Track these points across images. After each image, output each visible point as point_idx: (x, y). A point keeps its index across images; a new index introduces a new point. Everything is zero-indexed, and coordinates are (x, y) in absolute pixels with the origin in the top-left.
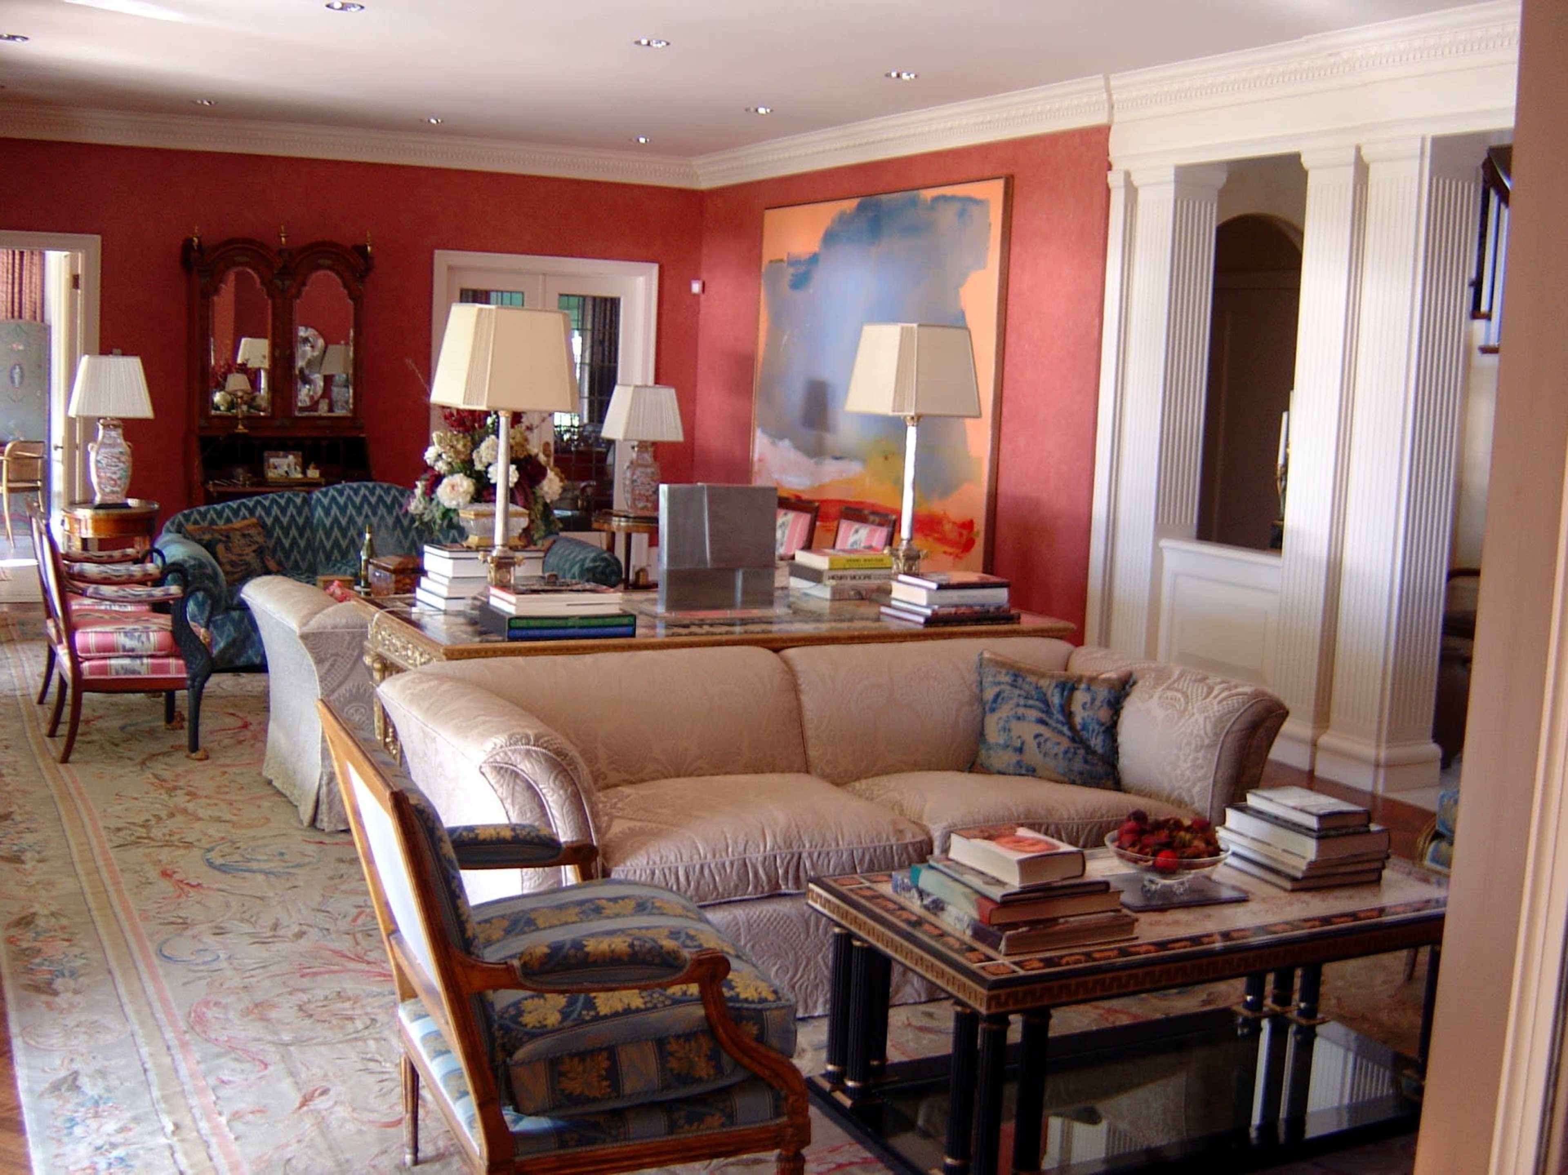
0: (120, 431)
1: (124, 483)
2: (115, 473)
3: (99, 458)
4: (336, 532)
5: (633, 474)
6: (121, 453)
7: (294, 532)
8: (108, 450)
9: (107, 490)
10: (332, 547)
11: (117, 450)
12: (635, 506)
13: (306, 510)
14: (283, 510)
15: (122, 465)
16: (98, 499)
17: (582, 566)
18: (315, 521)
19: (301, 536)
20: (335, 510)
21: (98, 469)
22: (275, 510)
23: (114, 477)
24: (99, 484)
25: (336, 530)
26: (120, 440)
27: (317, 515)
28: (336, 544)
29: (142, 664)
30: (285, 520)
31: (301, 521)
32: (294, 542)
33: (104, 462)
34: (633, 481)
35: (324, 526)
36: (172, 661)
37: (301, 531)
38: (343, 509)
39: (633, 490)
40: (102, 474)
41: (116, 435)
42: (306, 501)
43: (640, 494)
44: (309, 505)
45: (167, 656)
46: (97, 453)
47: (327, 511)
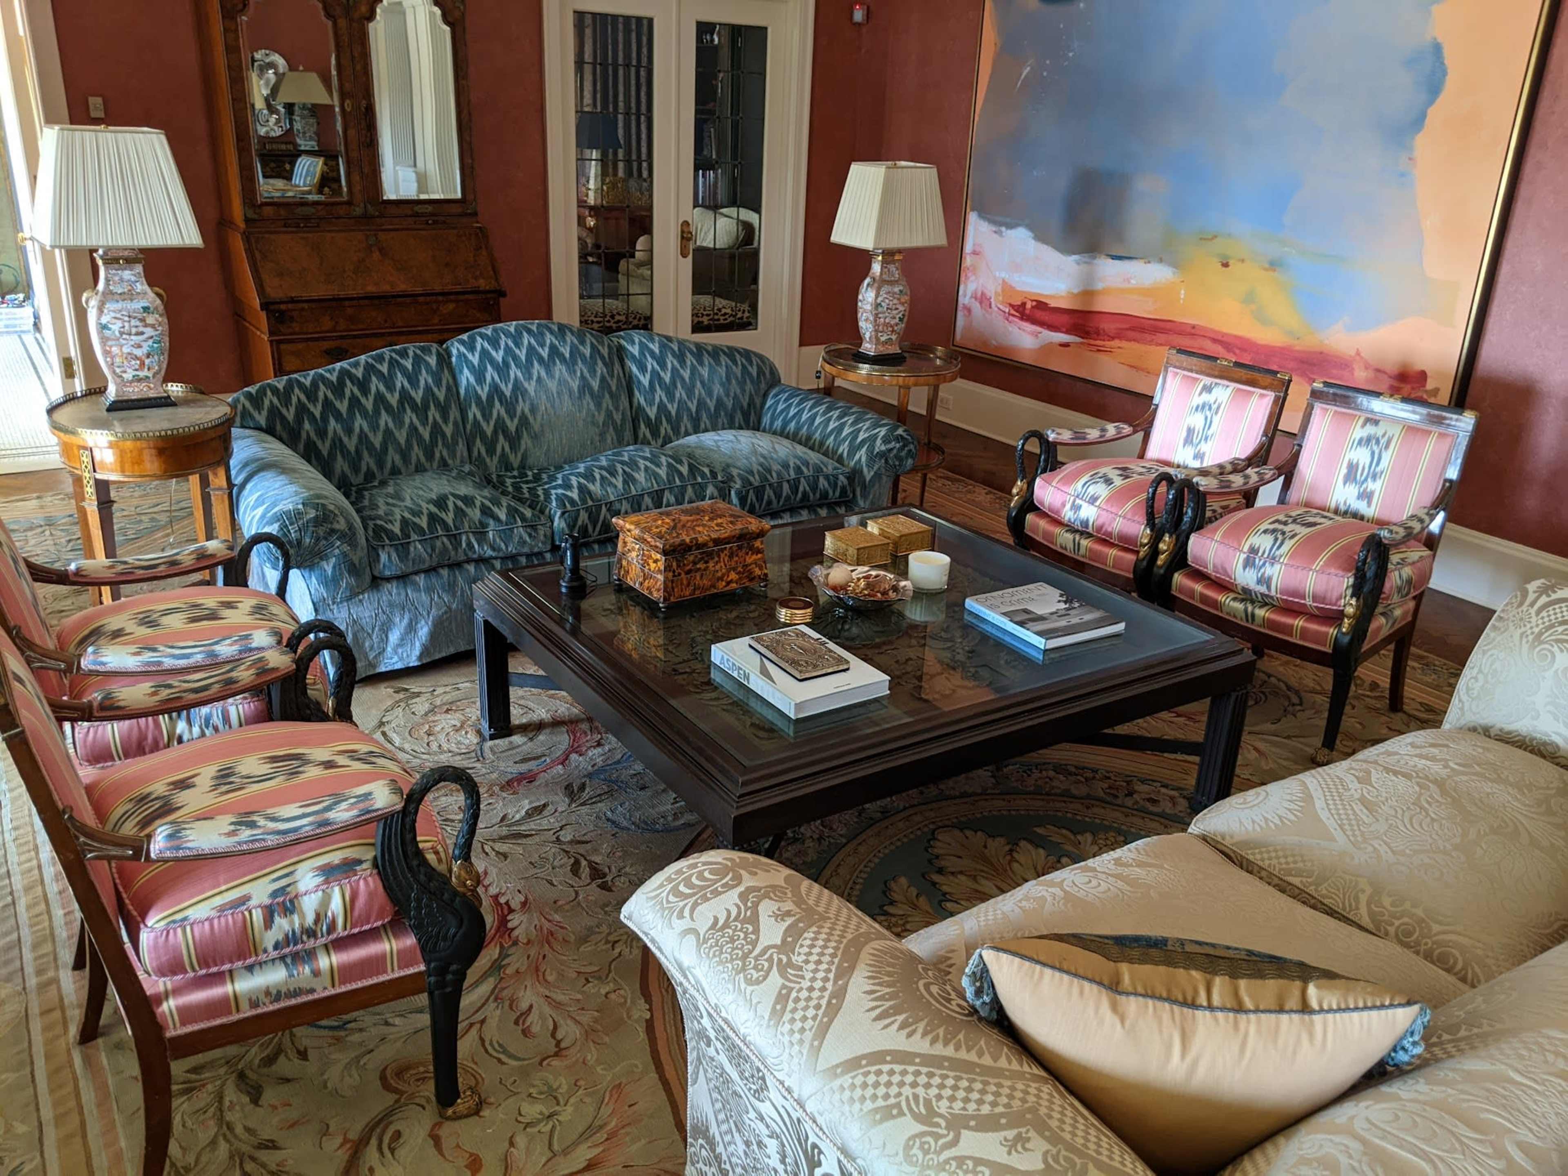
0: (139, 268)
1: (158, 363)
2: (139, 346)
3: (104, 320)
4: (498, 408)
5: (877, 296)
6: (146, 309)
7: (433, 413)
8: (119, 306)
9: (128, 376)
10: (495, 432)
11: (138, 305)
12: (877, 339)
13: (446, 375)
14: (413, 379)
15: (149, 332)
16: (112, 392)
17: (870, 450)
18: (462, 392)
19: (445, 418)
20: (490, 373)
21: (104, 340)
22: (400, 380)
23: (139, 352)
24: (111, 365)
25: (497, 403)
26: (142, 286)
27: (464, 383)
28: (500, 427)
29: (316, 973)
30: (418, 396)
31: (441, 395)
32: (436, 430)
33: (116, 327)
34: (878, 305)
35: (478, 398)
36: (386, 946)
37: (444, 411)
38: (502, 369)
39: (876, 316)
40: (115, 350)
41: (132, 275)
42: (444, 359)
43: (886, 325)
44: (449, 364)
45: (372, 935)
46: (101, 311)
47: (480, 376)
